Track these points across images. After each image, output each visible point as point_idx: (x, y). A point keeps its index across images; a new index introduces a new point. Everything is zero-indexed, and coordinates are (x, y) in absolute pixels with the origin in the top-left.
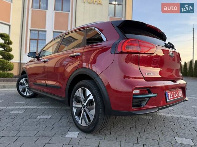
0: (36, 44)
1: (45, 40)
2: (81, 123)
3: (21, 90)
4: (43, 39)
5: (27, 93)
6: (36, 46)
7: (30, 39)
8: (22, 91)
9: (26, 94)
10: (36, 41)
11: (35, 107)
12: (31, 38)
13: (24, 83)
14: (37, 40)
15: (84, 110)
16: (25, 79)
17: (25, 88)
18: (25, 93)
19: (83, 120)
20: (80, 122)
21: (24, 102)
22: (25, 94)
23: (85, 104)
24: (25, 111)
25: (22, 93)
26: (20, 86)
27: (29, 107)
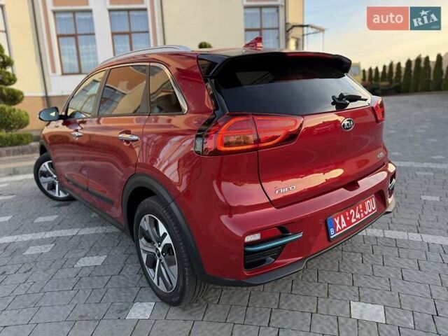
0: (74, 47)
1: (94, 34)
2: (158, 284)
3: (45, 187)
4: (88, 32)
5: (61, 192)
6: (75, 52)
7: (58, 36)
8: (48, 189)
9: (59, 194)
10: (73, 39)
11: (75, 231)
12: (59, 33)
13: (48, 171)
14: (75, 36)
15: (160, 260)
16: (49, 163)
17: (53, 181)
18: (55, 192)
19: (160, 279)
20: (155, 281)
21: (55, 217)
22: (57, 195)
23: (160, 249)
24: (53, 245)
25: (50, 192)
26: (42, 179)
27: (62, 231)
